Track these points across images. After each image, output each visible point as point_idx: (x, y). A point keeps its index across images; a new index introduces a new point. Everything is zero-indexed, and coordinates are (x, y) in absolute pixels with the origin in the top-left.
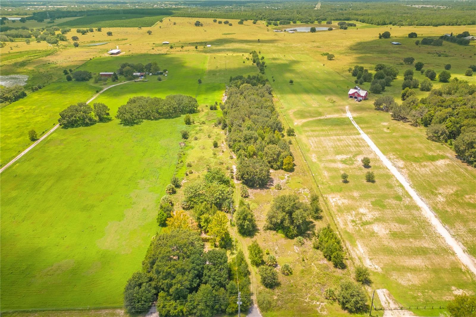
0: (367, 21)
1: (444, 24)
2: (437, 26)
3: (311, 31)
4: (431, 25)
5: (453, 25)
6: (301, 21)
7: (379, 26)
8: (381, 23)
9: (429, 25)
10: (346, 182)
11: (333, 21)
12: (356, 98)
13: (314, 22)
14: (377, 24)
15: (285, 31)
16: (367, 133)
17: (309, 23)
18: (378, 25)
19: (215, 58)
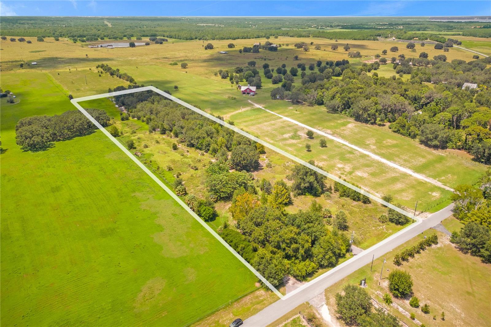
0: (174, 37)
1: (239, 38)
2: (235, 39)
3: (130, 46)
4: (230, 39)
5: (245, 38)
6: (109, 37)
7: (188, 41)
8: (189, 38)
9: (228, 39)
10: (309, 151)
11: (142, 37)
12: (249, 93)
13: (123, 38)
14: (185, 38)
15: (101, 46)
16: (286, 116)
17: (118, 39)
18: (186, 40)
19: (59, 74)
